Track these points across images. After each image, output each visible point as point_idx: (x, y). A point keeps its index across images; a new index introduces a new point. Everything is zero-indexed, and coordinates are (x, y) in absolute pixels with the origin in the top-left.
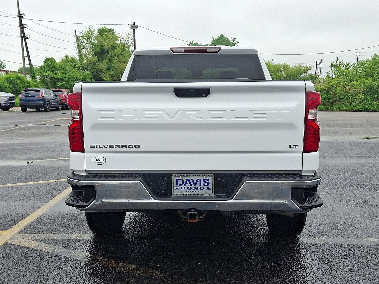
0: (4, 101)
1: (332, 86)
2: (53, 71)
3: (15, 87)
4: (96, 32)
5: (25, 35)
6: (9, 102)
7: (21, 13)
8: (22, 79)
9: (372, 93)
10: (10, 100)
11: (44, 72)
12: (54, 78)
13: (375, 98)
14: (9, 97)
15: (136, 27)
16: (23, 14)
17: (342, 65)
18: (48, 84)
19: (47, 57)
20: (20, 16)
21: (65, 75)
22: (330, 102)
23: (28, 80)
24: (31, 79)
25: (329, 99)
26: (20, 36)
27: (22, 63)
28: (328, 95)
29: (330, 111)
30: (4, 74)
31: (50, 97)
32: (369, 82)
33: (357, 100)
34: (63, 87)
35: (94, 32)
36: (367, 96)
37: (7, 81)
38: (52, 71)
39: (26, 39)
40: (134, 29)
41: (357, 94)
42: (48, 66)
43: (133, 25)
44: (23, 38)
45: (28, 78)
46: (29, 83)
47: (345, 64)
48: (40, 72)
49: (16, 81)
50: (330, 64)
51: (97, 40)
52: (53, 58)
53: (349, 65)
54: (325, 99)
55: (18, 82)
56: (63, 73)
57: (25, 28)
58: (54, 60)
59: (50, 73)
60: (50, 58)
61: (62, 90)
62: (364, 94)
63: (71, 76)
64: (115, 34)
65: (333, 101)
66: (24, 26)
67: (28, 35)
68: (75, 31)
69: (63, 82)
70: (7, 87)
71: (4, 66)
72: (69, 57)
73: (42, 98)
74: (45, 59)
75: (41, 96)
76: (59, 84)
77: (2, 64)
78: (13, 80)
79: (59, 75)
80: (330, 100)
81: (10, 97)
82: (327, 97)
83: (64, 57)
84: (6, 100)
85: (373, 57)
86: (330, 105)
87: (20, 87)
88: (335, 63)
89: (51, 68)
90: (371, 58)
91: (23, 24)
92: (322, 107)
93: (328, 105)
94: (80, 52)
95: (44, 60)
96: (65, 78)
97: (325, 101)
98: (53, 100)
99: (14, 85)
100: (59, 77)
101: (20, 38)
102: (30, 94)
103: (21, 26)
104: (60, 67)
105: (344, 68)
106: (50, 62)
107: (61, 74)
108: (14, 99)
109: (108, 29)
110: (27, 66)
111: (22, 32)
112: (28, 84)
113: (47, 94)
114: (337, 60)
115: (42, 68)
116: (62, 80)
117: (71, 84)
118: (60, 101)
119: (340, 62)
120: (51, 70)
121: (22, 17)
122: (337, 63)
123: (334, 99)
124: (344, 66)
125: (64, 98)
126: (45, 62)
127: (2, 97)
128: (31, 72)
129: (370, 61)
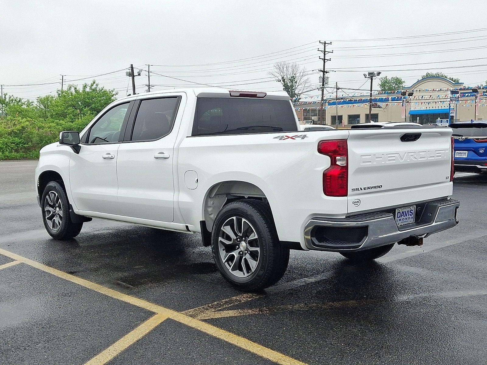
22: (25, 148)
25: (22, 144)
28: (21, 139)
29: (27, 159)
47: (16, 99)
53: (21, 101)
54: (17, 144)
65: (29, 146)
80: (23, 146)
82: (20, 142)
86: (24, 152)
92: (16, 154)
93: (23, 152)
97: (17, 147)
119: (10, 98)
122: (5, 98)
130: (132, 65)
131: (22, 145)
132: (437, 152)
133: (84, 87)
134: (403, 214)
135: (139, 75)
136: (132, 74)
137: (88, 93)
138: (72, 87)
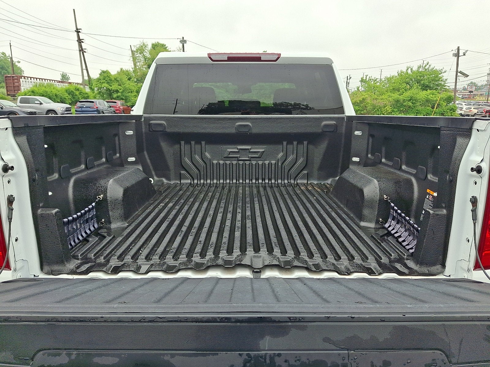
0: (61, 111)
1: (363, 99)
3: (74, 98)
4: (150, 47)
5: (83, 49)
6: (66, 112)
7: (78, 28)
8: (81, 90)
9: (398, 106)
10: (66, 111)
11: (100, 84)
12: (109, 90)
13: (401, 111)
14: (65, 108)
15: (185, 41)
16: (80, 29)
17: (371, 80)
18: (104, 95)
19: (103, 70)
20: (78, 31)
21: (120, 87)
23: (87, 91)
24: (89, 90)
26: (78, 50)
27: (81, 75)
30: (68, 85)
31: (104, 108)
32: (396, 96)
33: (385, 112)
34: (118, 98)
35: (147, 46)
36: (394, 109)
37: (67, 93)
38: (108, 83)
39: (84, 53)
40: (183, 43)
41: (385, 107)
42: (104, 78)
43: (182, 39)
44: (81, 52)
45: (87, 90)
46: (88, 94)
47: (374, 79)
48: (97, 84)
49: (75, 92)
50: (361, 79)
51: (150, 54)
52: (108, 71)
53: (377, 80)
55: (77, 93)
56: (119, 85)
57: (83, 42)
58: (110, 73)
59: (106, 85)
60: (105, 70)
61: (116, 101)
62: (391, 107)
63: (126, 88)
64: (167, 48)
66: (82, 40)
67: (85, 49)
68: (131, 46)
69: (118, 93)
70: (66, 97)
71: (68, 78)
72: (124, 70)
73: (96, 109)
74: (101, 71)
75: (95, 107)
76: (115, 96)
77: (66, 76)
78: (72, 91)
79: (114, 87)
81: (67, 108)
82: (359, 110)
83: (119, 70)
84: (62, 110)
85: (399, 73)
87: (79, 98)
88: (364, 78)
89: (106, 80)
90: (397, 74)
91: (81, 38)
94: (135, 65)
95: (100, 73)
96: (120, 90)
98: (108, 111)
99: (73, 96)
101: (78, 51)
102: (84, 105)
103: (79, 41)
104: (115, 79)
105: (372, 83)
106: (105, 75)
107: (117, 86)
108: (70, 110)
109: (161, 44)
110: (86, 78)
111: (80, 46)
112: (86, 95)
113: (101, 105)
114: (366, 76)
115: (98, 80)
116: (117, 91)
117: (126, 95)
118: (114, 111)
119: (369, 78)
120: (106, 82)
121: (80, 32)
122: (366, 78)
123: (365, 111)
124: (372, 81)
125: (118, 108)
126: (100, 74)
127: (59, 108)
128: (89, 84)
129: (396, 77)
130: (459, 47)
131: (360, 112)
133: (419, 67)
135: (464, 55)
136: (457, 55)
137: (420, 72)
138: (409, 68)
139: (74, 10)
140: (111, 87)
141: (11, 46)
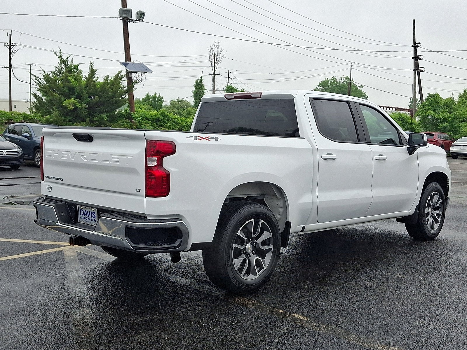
2: (436, 110)
5: (419, 68)
7: (416, 42)
12: (435, 119)
16: (419, 43)
20: (415, 46)
21: (449, 115)
26: (413, 69)
30: (408, 113)
38: (434, 110)
39: (420, 72)
42: (430, 104)
44: (416, 72)
52: (438, 94)
56: (448, 113)
57: (420, 59)
58: (440, 97)
59: (431, 112)
60: (434, 94)
61: (434, 134)
63: (457, 115)
66: (419, 57)
67: (422, 67)
69: (445, 123)
74: (428, 95)
76: (440, 126)
79: (442, 115)
89: (433, 106)
91: (418, 55)
96: (449, 118)
100: (441, 117)
101: (413, 72)
103: (415, 58)
104: (446, 105)
106: (433, 100)
107: (445, 114)
111: (416, 64)
116: (445, 120)
117: (456, 125)
120: (433, 108)
121: (418, 46)
126: (428, 99)
132: (113, 156)
134: (86, 213)
139: (414, 21)
140: (437, 115)
141: (351, 69)
